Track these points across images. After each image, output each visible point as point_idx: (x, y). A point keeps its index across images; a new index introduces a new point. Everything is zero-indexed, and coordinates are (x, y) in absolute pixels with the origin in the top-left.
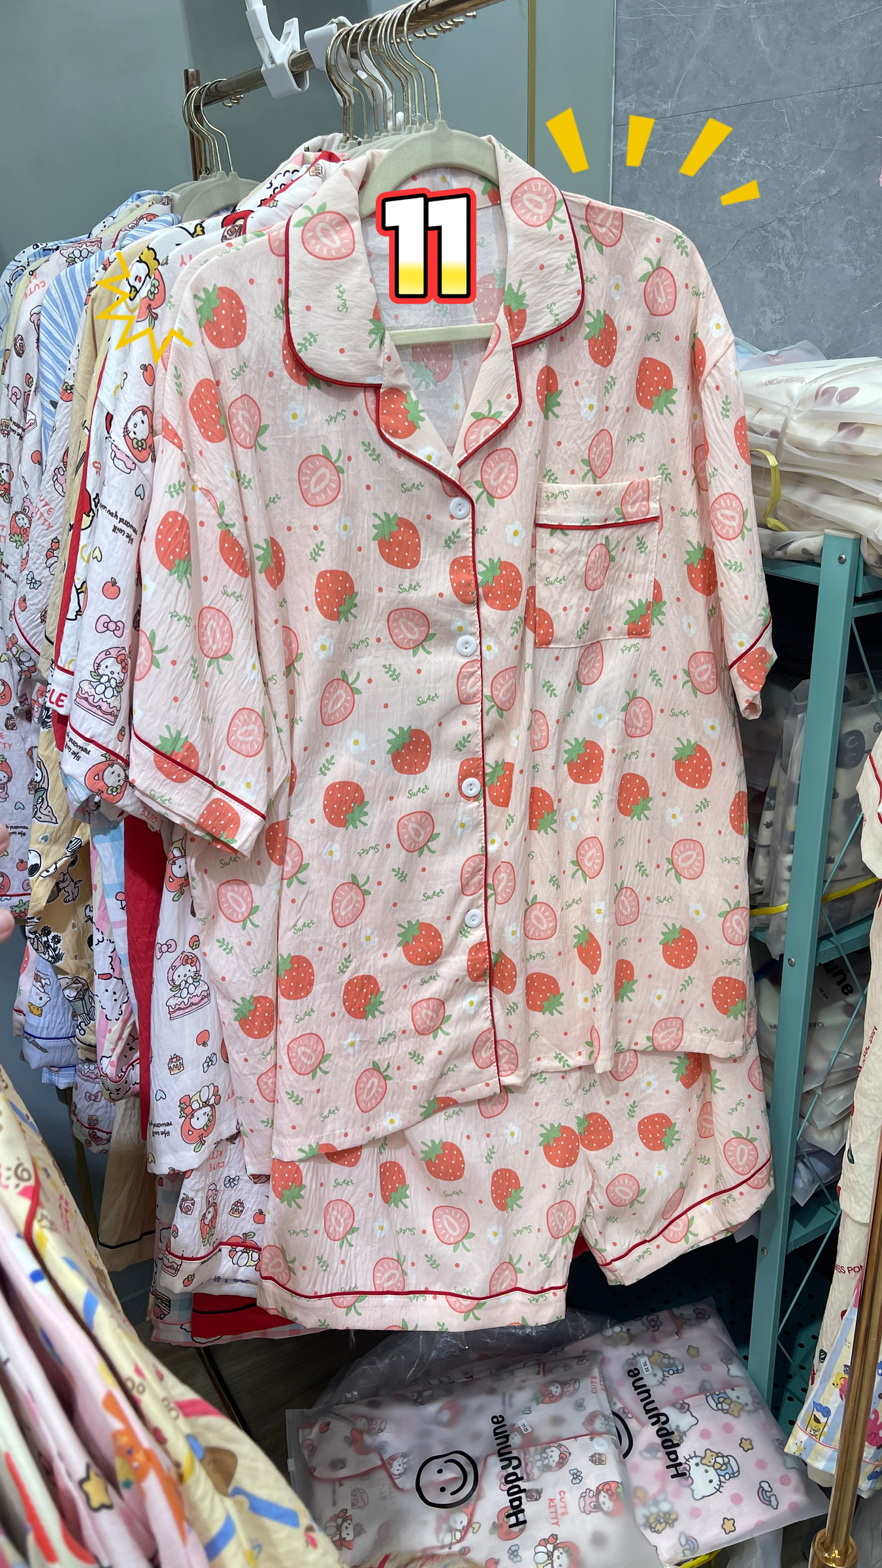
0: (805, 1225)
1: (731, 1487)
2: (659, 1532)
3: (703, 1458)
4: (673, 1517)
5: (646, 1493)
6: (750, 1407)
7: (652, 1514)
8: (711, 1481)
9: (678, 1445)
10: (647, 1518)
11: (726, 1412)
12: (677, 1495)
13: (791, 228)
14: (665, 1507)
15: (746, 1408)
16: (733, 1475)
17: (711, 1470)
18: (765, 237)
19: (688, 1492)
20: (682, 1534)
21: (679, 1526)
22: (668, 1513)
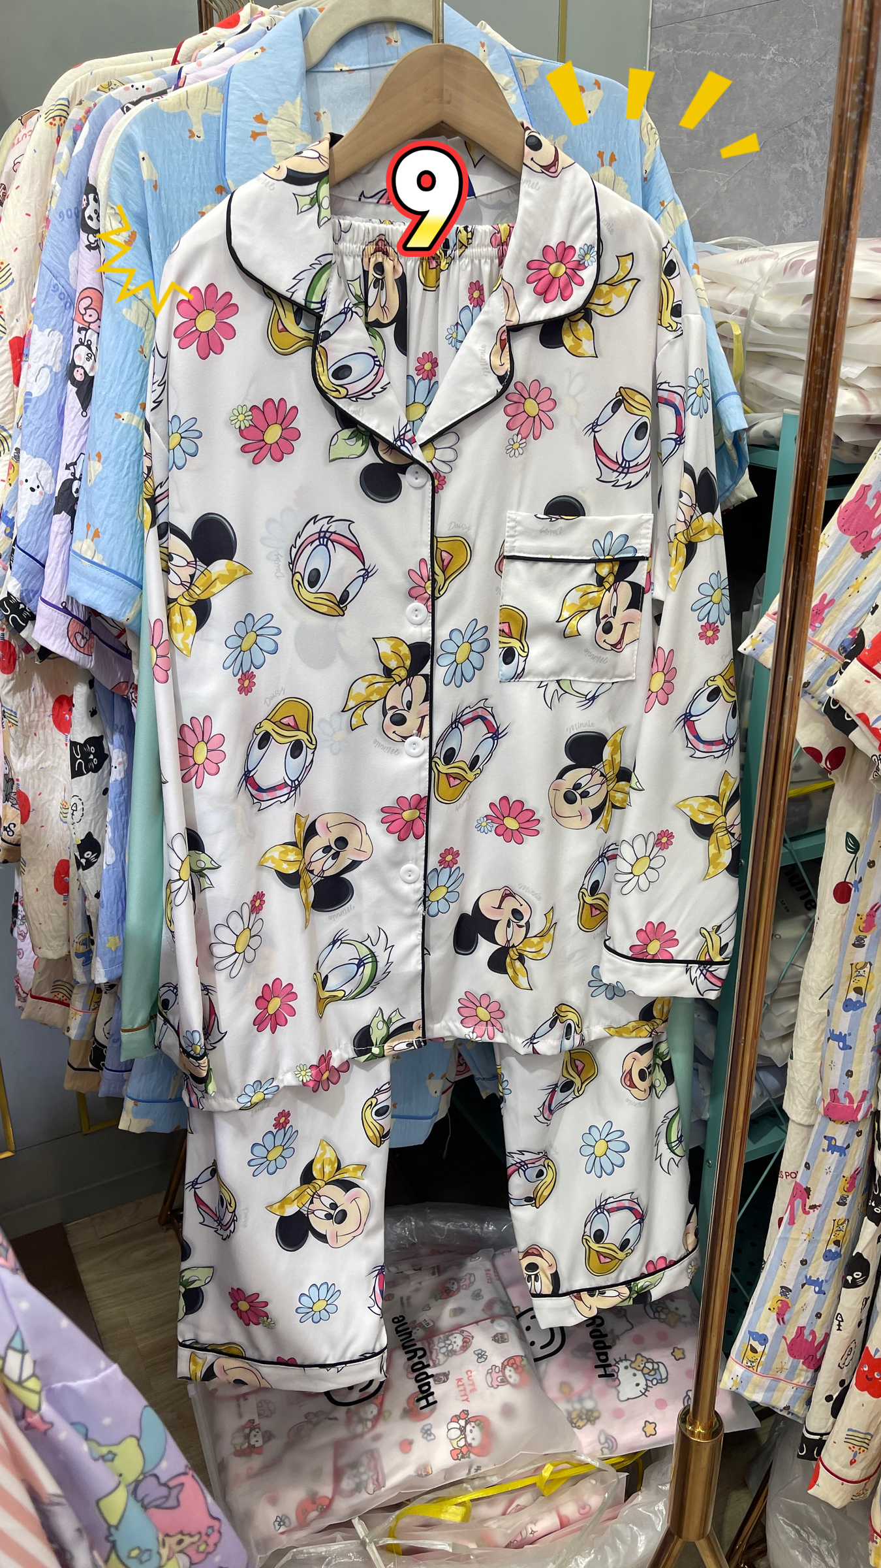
0: (754, 1142)
1: (657, 1392)
2: (579, 1428)
3: (632, 1362)
4: (595, 1414)
5: (571, 1389)
6: (688, 1319)
7: (575, 1410)
8: (638, 1385)
9: (610, 1347)
10: (569, 1413)
11: (663, 1321)
12: (603, 1394)
13: (816, 127)
14: (589, 1404)
15: (684, 1320)
16: (660, 1381)
17: (639, 1374)
18: (792, 137)
19: (614, 1391)
20: (602, 1432)
21: (600, 1425)
22: (591, 1411)
